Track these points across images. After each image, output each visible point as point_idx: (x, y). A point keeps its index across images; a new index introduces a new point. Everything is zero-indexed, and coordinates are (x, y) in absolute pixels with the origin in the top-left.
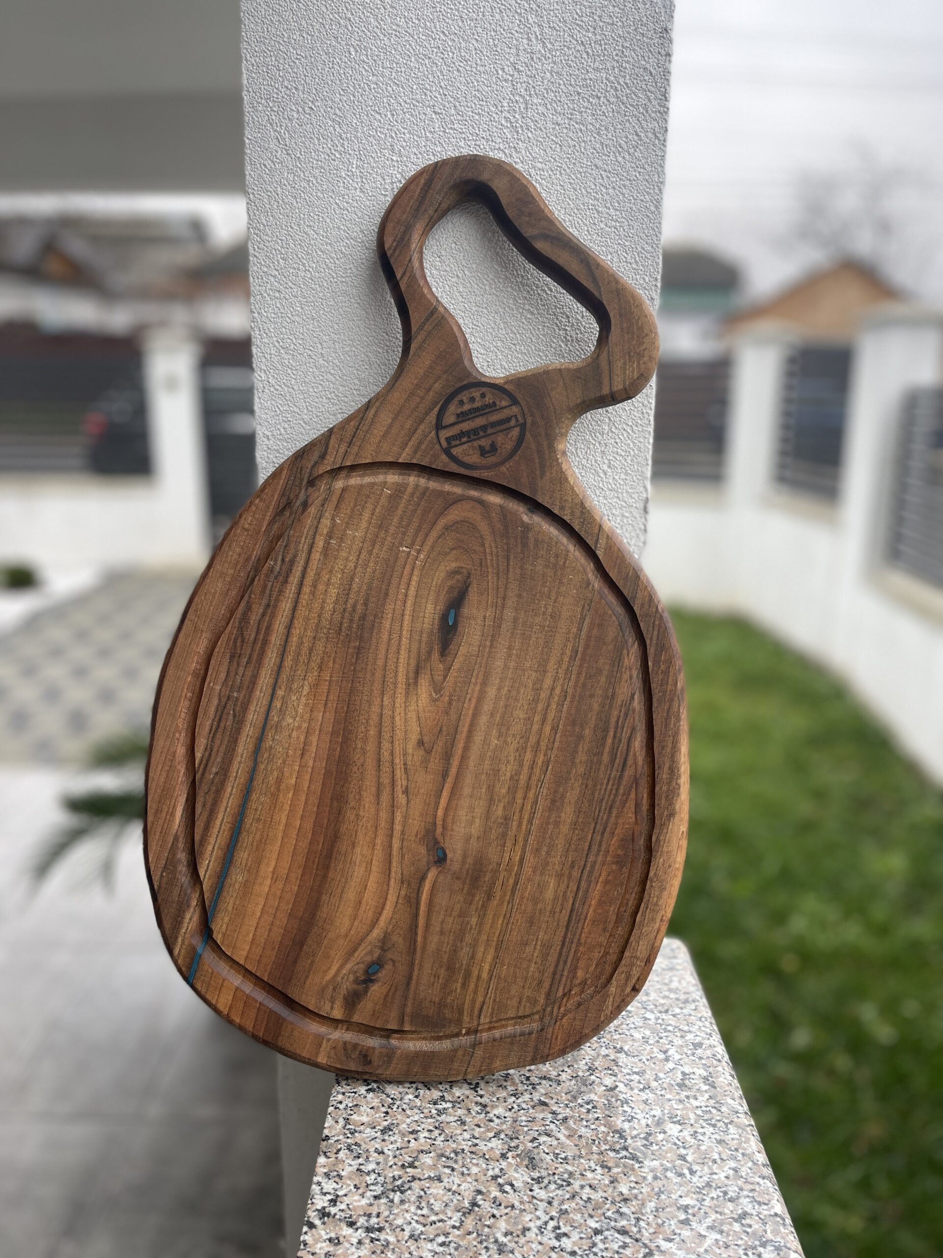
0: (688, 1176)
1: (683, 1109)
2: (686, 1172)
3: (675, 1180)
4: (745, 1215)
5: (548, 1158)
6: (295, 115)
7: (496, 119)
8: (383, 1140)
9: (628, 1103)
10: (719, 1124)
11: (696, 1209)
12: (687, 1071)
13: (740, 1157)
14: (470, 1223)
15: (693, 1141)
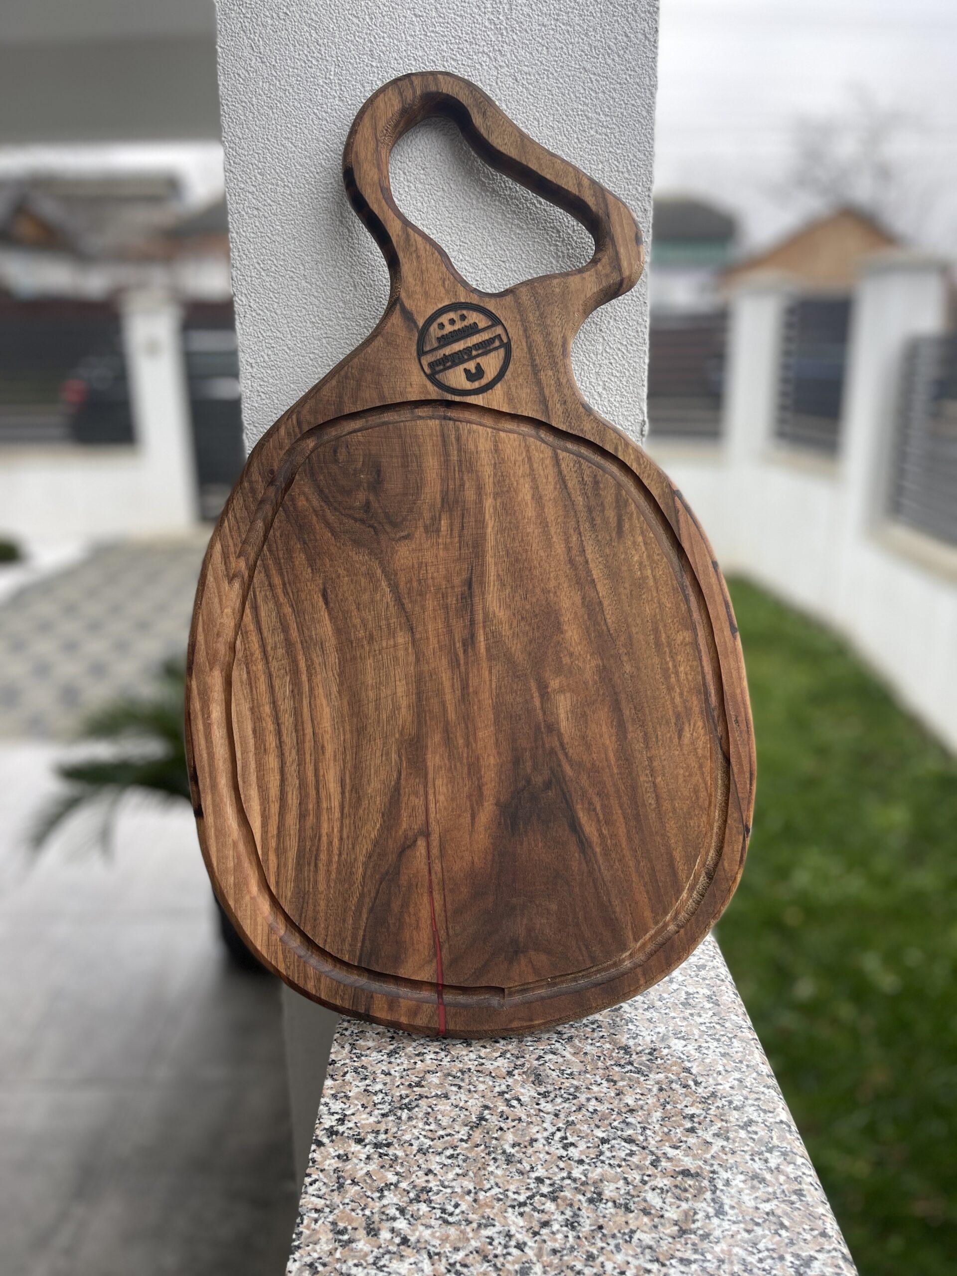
0: (694, 1087)
1: (687, 1026)
2: (691, 1083)
3: (680, 1092)
4: (750, 1122)
5: (554, 1074)
6: (270, 21)
7: (480, 21)
8: (390, 1063)
9: (632, 1022)
10: (723, 1039)
11: (702, 1118)
12: (691, 991)
13: (744, 1069)
14: (477, 1136)
15: (698, 1054)
